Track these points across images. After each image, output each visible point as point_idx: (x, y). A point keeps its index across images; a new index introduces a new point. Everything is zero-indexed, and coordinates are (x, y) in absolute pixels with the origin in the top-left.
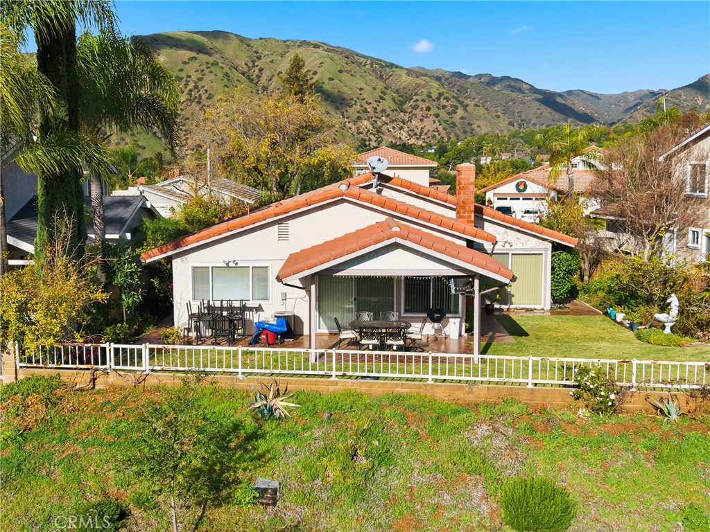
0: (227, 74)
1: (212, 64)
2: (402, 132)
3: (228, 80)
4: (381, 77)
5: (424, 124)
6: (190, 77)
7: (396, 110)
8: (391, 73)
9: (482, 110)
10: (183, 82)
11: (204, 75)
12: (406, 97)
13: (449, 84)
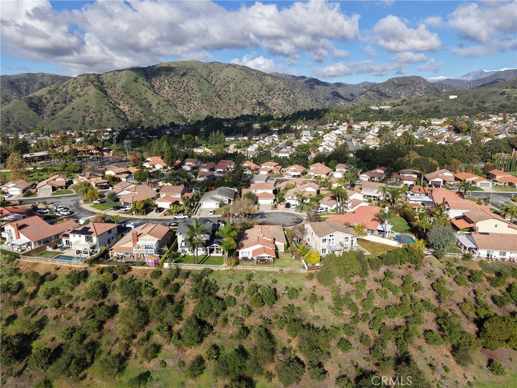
4: (261, 80)
6: (184, 81)
13: (288, 82)
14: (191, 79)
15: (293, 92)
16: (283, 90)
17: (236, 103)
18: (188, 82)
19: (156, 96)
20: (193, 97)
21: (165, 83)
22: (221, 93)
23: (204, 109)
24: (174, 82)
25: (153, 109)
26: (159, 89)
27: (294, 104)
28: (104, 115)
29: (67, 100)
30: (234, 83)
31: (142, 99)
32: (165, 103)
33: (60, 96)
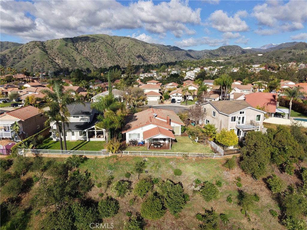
12: (150, 52)
15: (164, 53)
16: (158, 52)
17: (129, 59)
18: (99, 47)
19: (79, 55)
20: (102, 55)
21: (85, 47)
22: (120, 53)
23: (109, 63)
24: (90, 46)
25: (77, 62)
26: (81, 50)
27: (164, 61)
28: (46, 66)
29: (22, 57)
30: (127, 47)
31: (70, 56)
32: (85, 59)
33: (17, 54)
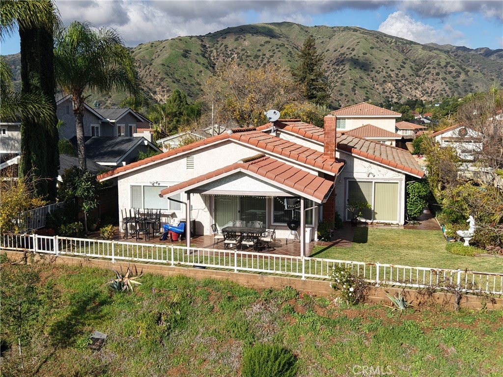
0: (290, 52)
1: (281, 46)
2: (417, 91)
3: (291, 56)
4: (403, 51)
5: (434, 85)
6: (265, 55)
7: (413, 75)
8: (411, 48)
9: (480, 75)
10: (260, 59)
11: (275, 53)
12: (421, 66)
13: (455, 55)
14: (276, 50)
15: (464, 70)
16: (446, 66)
17: (354, 90)
18: (271, 56)
21: (233, 59)
24: (248, 56)
26: (222, 68)
